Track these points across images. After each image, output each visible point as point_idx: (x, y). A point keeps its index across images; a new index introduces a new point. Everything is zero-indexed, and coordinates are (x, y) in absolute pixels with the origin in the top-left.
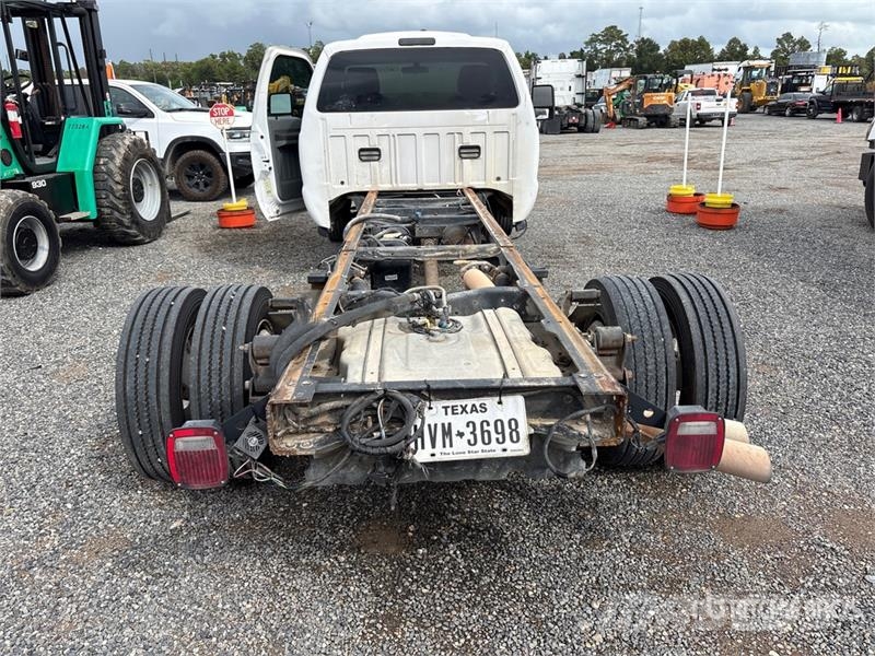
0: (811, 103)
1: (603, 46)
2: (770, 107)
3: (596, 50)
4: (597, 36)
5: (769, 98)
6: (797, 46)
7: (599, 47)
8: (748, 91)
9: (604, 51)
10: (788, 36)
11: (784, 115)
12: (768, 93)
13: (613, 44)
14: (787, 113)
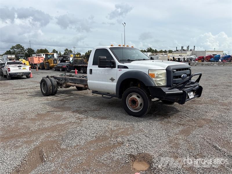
0: (67, 66)
1: (16, 50)
2: (55, 68)
3: (14, 50)
4: (14, 47)
5: (55, 65)
6: (70, 52)
7: (15, 50)
8: (48, 62)
9: (17, 51)
10: (67, 50)
11: (60, 71)
12: (54, 63)
13: (20, 49)
14: (61, 70)
